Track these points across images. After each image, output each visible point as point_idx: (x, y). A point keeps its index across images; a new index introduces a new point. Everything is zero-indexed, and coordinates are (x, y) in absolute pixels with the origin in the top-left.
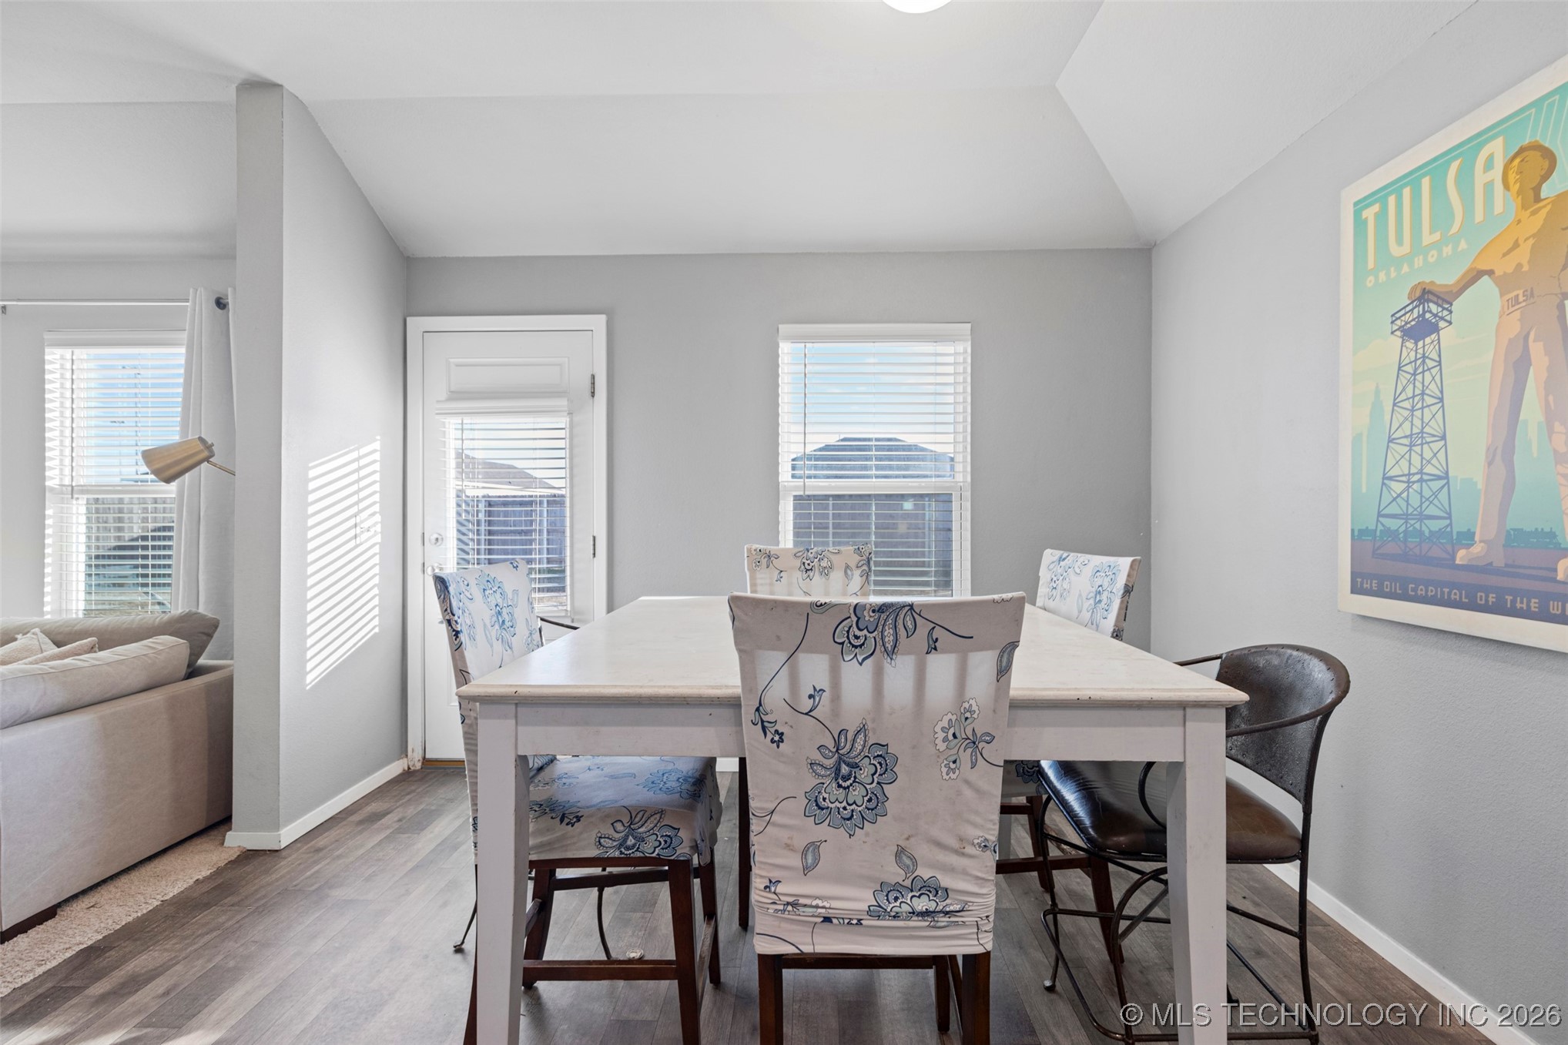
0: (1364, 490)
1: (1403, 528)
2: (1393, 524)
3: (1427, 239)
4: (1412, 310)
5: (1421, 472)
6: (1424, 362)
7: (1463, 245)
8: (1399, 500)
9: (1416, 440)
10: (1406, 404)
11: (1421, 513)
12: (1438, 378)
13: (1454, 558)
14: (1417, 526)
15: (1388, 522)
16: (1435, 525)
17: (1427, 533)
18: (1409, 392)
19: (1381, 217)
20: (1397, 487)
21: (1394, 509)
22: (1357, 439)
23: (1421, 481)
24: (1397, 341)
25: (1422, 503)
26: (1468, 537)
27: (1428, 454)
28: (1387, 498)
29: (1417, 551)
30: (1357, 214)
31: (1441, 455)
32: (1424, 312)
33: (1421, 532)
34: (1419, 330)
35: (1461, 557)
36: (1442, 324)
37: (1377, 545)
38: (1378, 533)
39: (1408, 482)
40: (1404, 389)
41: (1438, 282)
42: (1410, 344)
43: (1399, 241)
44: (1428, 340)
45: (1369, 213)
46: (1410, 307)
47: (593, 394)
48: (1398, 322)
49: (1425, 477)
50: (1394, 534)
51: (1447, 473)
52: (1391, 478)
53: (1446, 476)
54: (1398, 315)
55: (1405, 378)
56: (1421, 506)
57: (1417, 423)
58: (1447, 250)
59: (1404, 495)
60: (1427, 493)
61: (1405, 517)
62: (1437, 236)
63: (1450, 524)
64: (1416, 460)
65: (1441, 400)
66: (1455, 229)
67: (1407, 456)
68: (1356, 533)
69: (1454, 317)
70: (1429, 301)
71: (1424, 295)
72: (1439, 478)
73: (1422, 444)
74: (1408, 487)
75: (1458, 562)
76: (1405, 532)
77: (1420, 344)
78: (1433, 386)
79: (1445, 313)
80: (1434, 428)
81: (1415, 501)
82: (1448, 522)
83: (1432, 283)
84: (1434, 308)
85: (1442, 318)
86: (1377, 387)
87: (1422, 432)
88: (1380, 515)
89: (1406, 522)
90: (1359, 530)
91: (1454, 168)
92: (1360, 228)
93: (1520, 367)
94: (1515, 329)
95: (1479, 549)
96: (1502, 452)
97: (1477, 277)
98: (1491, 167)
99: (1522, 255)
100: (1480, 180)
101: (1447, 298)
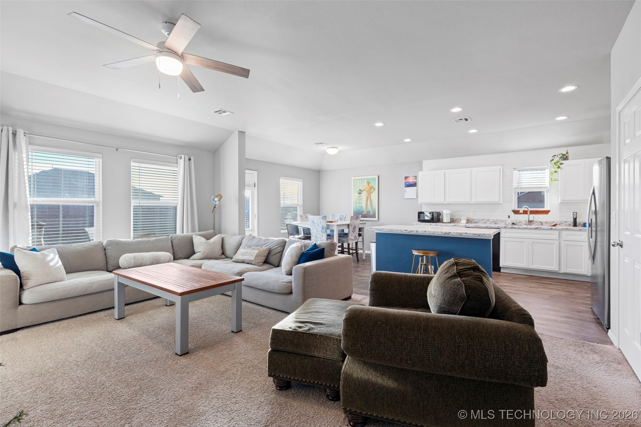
0: (354, 207)
3: (360, 185)
5: (360, 206)
6: (360, 196)
9: (360, 203)
10: (359, 200)
16: (362, 211)
19: (356, 181)
20: (358, 207)
22: (354, 202)
24: (358, 194)
26: (364, 212)
30: (354, 180)
34: (360, 193)
35: (363, 213)
37: (356, 213)
43: (358, 184)
45: (355, 181)
47: (255, 186)
55: (358, 197)
56: (359, 209)
66: (363, 185)
67: (358, 204)
68: (354, 212)
71: (360, 190)
76: (358, 211)
78: (361, 198)
86: (356, 198)
91: (363, 180)
92: (354, 182)
93: (368, 198)
94: (367, 195)
95: (365, 213)
96: (367, 205)
97: (365, 190)
98: (366, 181)
99: (368, 189)
100: (365, 182)
101: (362, 191)
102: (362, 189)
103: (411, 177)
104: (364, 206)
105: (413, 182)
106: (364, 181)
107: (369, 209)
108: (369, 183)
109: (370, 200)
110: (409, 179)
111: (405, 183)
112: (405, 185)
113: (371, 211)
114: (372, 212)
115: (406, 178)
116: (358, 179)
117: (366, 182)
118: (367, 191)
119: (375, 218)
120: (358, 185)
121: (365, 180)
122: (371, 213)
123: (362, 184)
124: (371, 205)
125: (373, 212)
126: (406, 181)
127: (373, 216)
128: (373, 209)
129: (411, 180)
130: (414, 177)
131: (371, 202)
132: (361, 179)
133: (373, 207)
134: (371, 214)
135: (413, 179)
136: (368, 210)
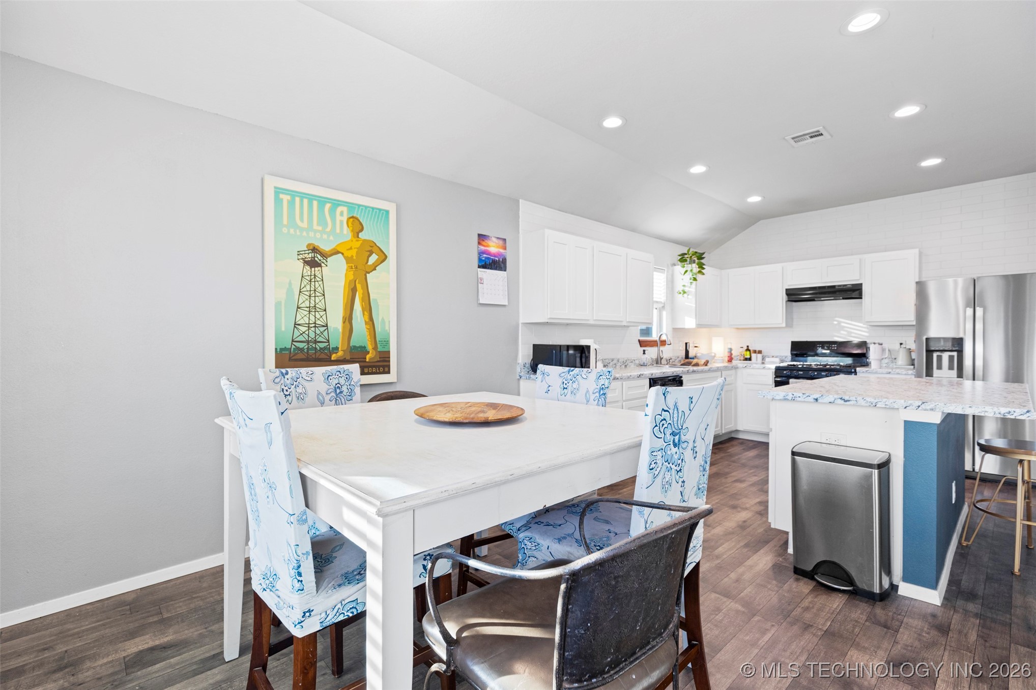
0: (283, 329)
1: (307, 347)
2: (301, 345)
3: (315, 227)
4: (309, 253)
5: (315, 323)
6: (315, 278)
7: (331, 238)
8: (304, 334)
9: (313, 309)
10: (306, 293)
11: (315, 340)
12: (322, 286)
13: (331, 358)
14: (314, 346)
15: (298, 345)
16: (322, 345)
17: (318, 349)
18: (308, 288)
19: (291, 203)
20: (303, 329)
21: (301, 338)
22: (278, 305)
23: (315, 327)
24: (300, 264)
25: (316, 336)
26: (336, 349)
27: (318, 316)
28: (297, 333)
29: (314, 356)
30: (277, 193)
31: (324, 317)
32: (314, 257)
33: (316, 348)
34: (313, 263)
35: (334, 357)
36: (323, 265)
37: (291, 356)
38: (292, 350)
39: (309, 327)
40: (305, 286)
41: (321, 247)
42: (308, 268)
43: (302, 220)
44: (316, 269)
45: (285, 198)
46: (307, 252)
48: (301, 256)
49: (317, 325)
50: (302, 350)
51: (327, 324)
52: (299, 325)
53: (327, 326)
54: (301, 253)
55: (305, 282)
56: (315, 337)
57: (312, 302)
58: (325, 236)
59: (307, 332)
60: (318, 332)
61: (308, 342)
62: (320, 228)
63: (329, 345)
64: (312, 318)
65: (324, 295)
66: (328, 229)
67: (308, 316)
68: (278, 350)
69: (328, 264)
70: (317, 253)
71: (315, 250)
72: (324, 326)
73: (315, 312)
74: (309, 329)
75: (332, 359)
76: (308, 348)
77: (313, 269)
78: (319, 288)
79: (324, 261)
80: (321, 305)
81: (312, 335)
82: (328, 344)
83: (318, 246)
84: (319, 257)
85: (323, 263)
86: (290, 281)
87: (315, 306)
88: (293, 341)
89: (308, 344)
90: (280, 349)
91: (328, 206)
92: (278, 201)
93: (354, 291)
94: (352, 277)
95: (340, 353)
96: (348, 319)
97: (337, 252)
98: (342, 216)
99: (353, 253)
100: (338, 218)
101: (325, 255)
102: (326, 247)
103: (494, 239)
104: (336, 322)
105: (499, 254)
106: (332, 211)
107: (361, 335)
108: (357, 226)
109: (363, 300)
110: (490, 243)
111: (481, 253)
112: (480, 260)
113: (370, 347)
114: (375, 348)
115: (482, 238)
116: (303, 196)
117: (345, 219)
118: (348, 260)
119: (389, 372)
120: (305, 225)
121: (340, 209)
122: (368, 353)
123: (322, 221)
124: (367, 317)
125: (380, 349)
126: (482, 248)
127: (379, 367)
128: (378, 339)
129: (493, 248)
130: (501, 242)
131: (368, 308)
132: (322, 201)
133: (378, 329)
134: (368, 357)
135: (498, 247)
136: (356, 341)
